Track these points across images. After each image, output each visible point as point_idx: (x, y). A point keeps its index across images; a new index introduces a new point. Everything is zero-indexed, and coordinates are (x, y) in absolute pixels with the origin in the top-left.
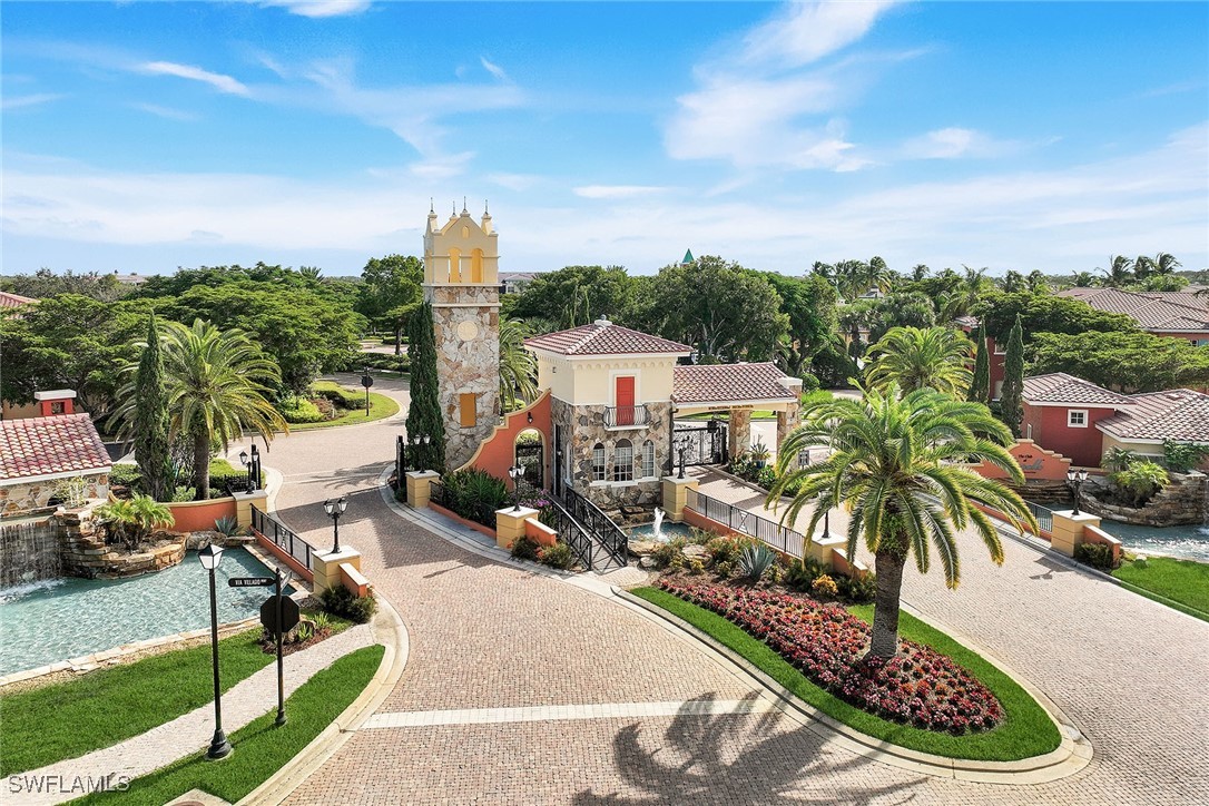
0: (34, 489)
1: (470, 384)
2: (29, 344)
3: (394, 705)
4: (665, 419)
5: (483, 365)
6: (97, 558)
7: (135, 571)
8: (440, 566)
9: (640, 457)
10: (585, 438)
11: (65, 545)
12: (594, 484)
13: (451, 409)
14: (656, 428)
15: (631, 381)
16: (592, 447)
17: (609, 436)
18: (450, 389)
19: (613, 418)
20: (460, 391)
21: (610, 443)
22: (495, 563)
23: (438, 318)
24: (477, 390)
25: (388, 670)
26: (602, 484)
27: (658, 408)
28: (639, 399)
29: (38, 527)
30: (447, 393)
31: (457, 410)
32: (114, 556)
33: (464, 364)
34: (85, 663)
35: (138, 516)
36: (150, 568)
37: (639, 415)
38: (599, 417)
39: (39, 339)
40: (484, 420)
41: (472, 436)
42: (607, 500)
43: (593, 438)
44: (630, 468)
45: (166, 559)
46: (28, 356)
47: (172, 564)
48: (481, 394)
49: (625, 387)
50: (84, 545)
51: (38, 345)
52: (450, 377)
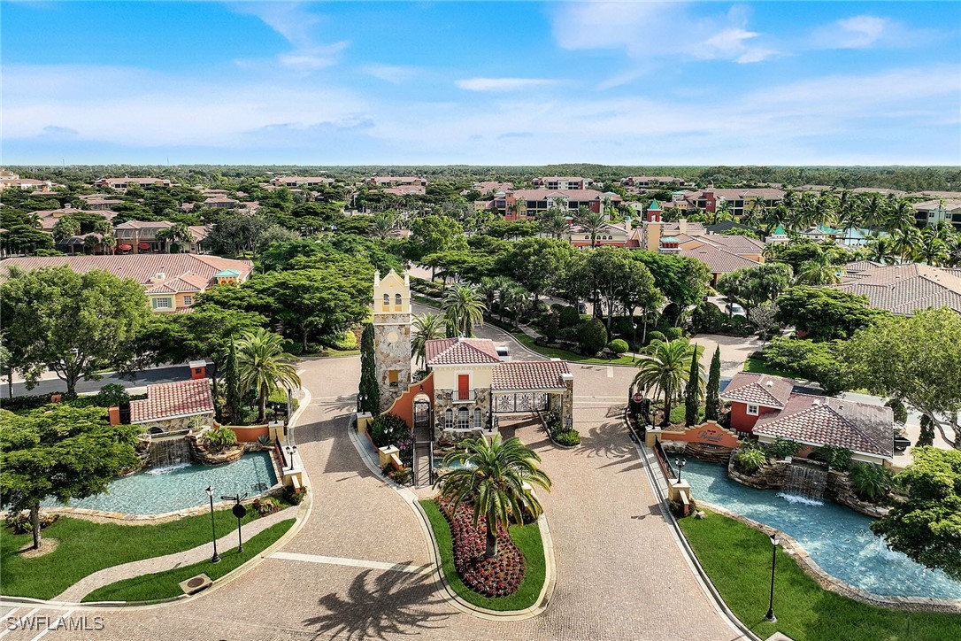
0: (182, 420)
1: (395, 365)
2: (186, 340)
3: (286, 549)
4: (487, 397)
5: (401, 355)
6: (203, 456)
7: (219, 463)
8: (346, 474)
9: (472, 417)
10: (441, 406)
11: (191, 448)
12: (446, 429)
13: (384, 378)
14: (482, 401)
15: (467, 377)
16: (445, 411)
17: (454, 405)
18: (384, 368)
19: (455, 396)
20: (389, 369)
21: (455, 409)
22: (374, 475)
23: (377, 331)
24: (398, 368)
25: (293, 531)
26: (451, 430)
27: (483, 391)
28: (471, 387)
29: (180, 440)
30: (381, 370)
31: (388, 379)
32: (210, 456)
33: (391, 355)
34: (184, 513)
35: (220, 439)
36: (226, 462)
37: (472, 396)
38: (449, 395)
39: (191, 336)
40: (402, 384)
41: (396, 393)
42: (454, 438)
43: (445, 406)
44: (467, 422)
45: (233, 458)
46: (186, 345)
47: (236, 460)
48: (400, 371)
49: (463, 380)
50: (198, 450)
51: (190, 340)
52: (384, 362)
